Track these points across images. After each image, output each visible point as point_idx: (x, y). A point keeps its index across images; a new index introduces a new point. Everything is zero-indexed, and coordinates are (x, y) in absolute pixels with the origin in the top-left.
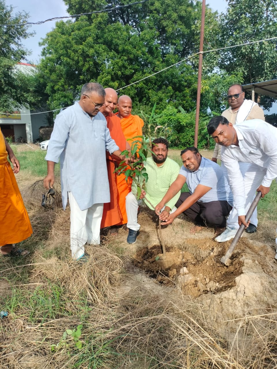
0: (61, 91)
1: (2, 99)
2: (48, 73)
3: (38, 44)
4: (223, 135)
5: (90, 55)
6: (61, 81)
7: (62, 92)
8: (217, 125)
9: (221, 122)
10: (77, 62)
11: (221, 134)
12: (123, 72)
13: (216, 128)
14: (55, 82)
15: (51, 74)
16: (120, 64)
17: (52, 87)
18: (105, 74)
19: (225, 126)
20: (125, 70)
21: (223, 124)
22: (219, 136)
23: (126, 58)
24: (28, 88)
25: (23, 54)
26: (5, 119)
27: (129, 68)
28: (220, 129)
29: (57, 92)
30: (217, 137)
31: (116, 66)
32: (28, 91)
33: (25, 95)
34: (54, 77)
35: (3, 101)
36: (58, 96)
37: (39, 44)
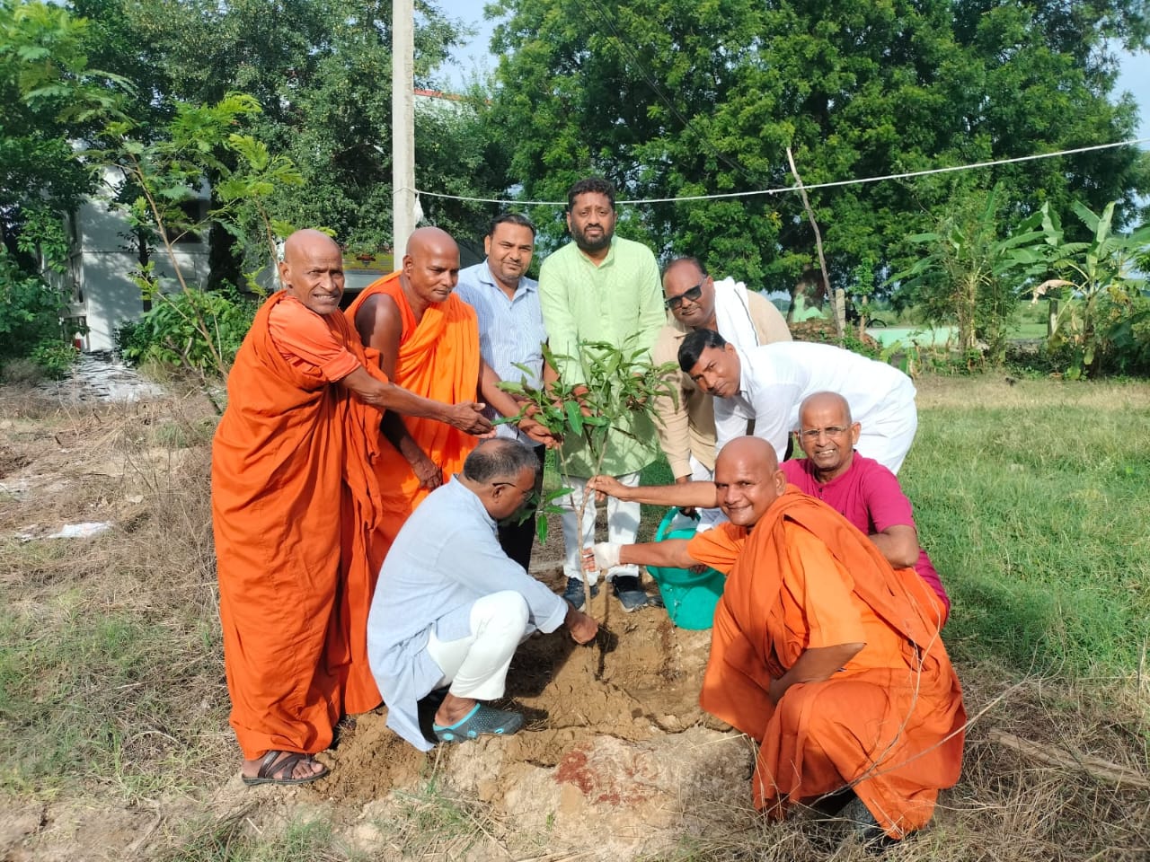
0: (565, 169)
1: (370, 201)
2: (525, 105)
3: (483, 12)
4: (715, 371)
5: (701, 22)
6: (566, 131)
7: (568, 173)
8: (699, 352)
9: (707, 343)
10: (649, 52)
11: (709, 368)
12: (815, 85)
13: (698, 357)
14: (548, 137)
15: (533, 109)
16: (811, 50)
17: (536, 156)
18: (752, 90)
19: (717, 350)
20: (824, 75)
21: (713, 346)
22: (706, 374)
23: (833, 27)
24: (461, 160)
25: (446, 41)
26: (357, 273)
27: (838, 68)
28: (705, 358)
29: (550, 172)
30: (702, 376)
31: (794, 60)
32: (461, 170)
33: (450, 186)
34: (542, 118)
35: (374, 207)
36: (556, 185)
37: (488, 10)
